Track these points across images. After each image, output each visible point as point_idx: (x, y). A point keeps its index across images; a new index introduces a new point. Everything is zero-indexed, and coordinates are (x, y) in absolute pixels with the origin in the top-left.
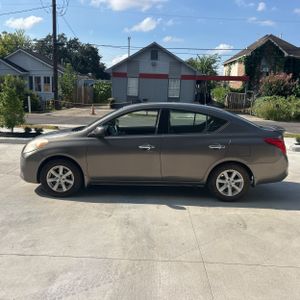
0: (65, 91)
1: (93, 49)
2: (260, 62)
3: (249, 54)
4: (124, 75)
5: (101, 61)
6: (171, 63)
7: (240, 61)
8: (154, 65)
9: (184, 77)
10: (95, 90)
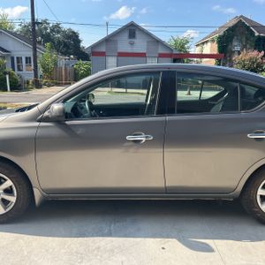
0: (45, 70)
1: (74, 33)
2: (231, 41)
3: (222, 33)
4: (103, 54)
5: (82, 45)
6: (148, 42)
7: (213, 41)
8: (132, 44)
9: (161, 56)
10: (75, 69)
